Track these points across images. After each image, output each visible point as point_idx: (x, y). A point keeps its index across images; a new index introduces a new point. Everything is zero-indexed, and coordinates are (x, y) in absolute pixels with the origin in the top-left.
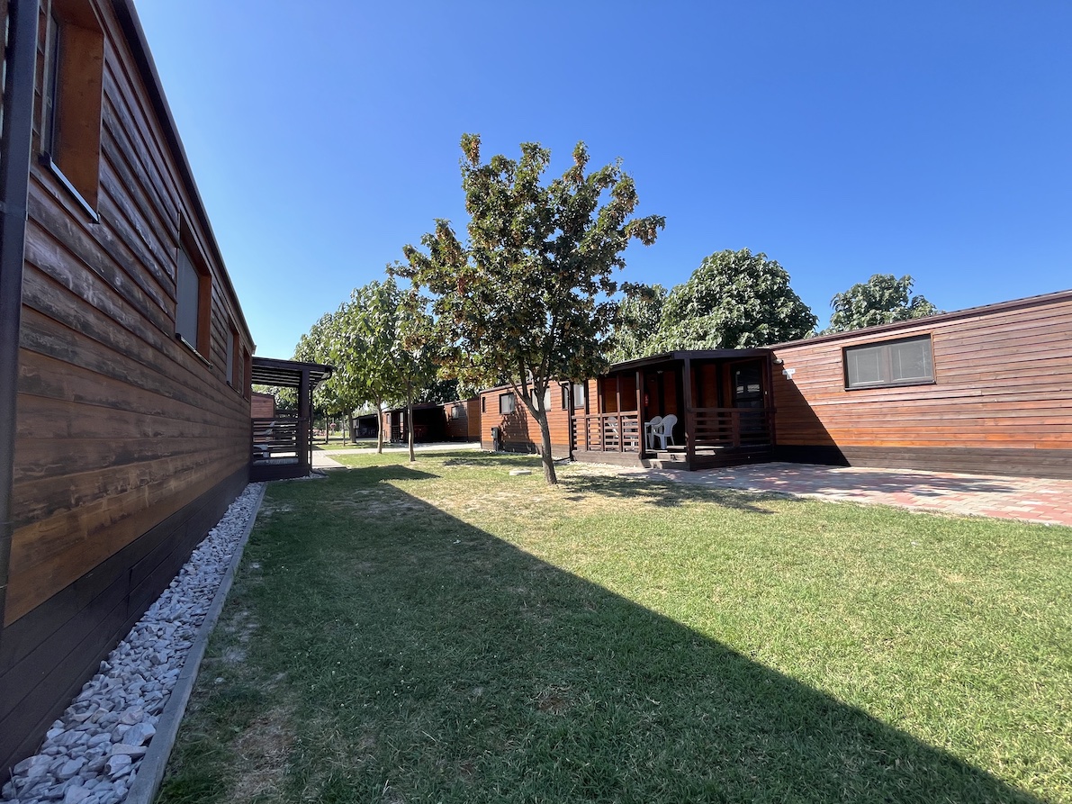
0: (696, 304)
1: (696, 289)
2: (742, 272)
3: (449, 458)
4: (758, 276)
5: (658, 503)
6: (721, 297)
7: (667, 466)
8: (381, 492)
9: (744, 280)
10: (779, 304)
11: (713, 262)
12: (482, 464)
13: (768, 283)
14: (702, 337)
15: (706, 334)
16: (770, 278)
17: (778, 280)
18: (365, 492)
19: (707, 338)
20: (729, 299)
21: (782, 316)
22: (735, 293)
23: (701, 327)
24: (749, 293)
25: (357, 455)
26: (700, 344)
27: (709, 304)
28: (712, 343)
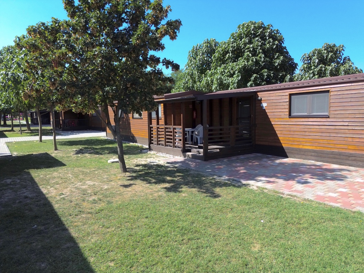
0: (231, 54)
1: (231, 45)
2: (257, 36)
3: (81, 147)
4: (266, 39)
5: (168, 190)
6: (244, 52)
7: (194, 157)
8: (18, 181)
9: (257, 42)
10: (276, 57)
11: (243, 28)
12: (97, 153)
13: (271, 44)
14: (231, 76)
15: (234, 73)
16: (272, 41)
17: (276, 42)
18: (9, 181)
19: (234, 76)
20: (248, 53)
21: (276, 64)
22: (252, 49)
23: (232, 69)
24: (259, 50)
25: (25, 142)
26: (230, 80)
27: (238, 53)
28: (236, 79)
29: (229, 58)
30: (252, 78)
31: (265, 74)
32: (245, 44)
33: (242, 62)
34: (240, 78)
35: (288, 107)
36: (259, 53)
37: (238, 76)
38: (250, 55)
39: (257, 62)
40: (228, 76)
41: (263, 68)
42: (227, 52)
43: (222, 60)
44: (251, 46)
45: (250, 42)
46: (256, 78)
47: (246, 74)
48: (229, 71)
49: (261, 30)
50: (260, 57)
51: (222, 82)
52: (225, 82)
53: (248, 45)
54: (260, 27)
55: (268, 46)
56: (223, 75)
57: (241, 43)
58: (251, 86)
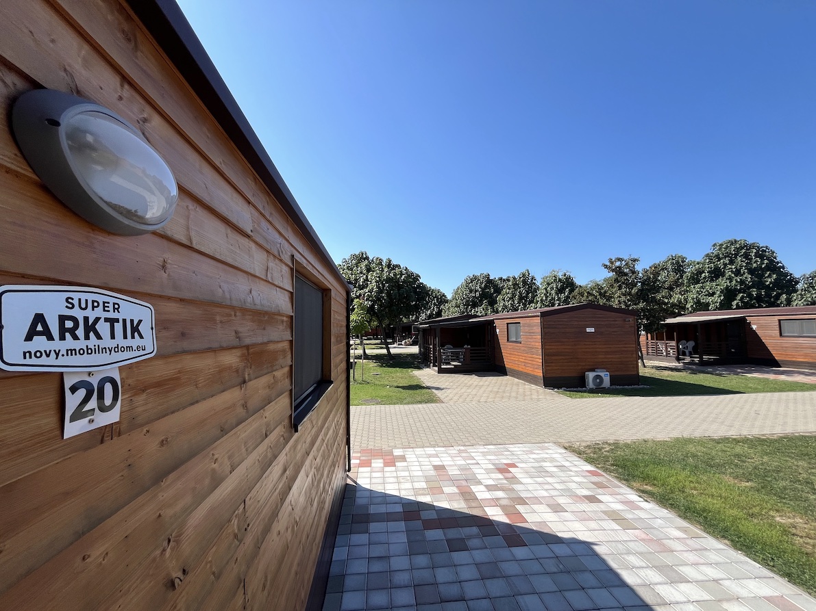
1: (707, 265)
2: (739, 257)
4: (752, 259)
6: (725, 272)
9: (740, 262)
10: (766, 276)
13: (759, 263)
16: (759, 260)
17: (766, 261)
19: (714, 296)
20: (730, 273)
21: (768, 283)
22: (734, 270)
23: (711, 289)
24: (744, 270)
26: (710, 299)
27: (716, 274)
28: (717, 299)
29: (705, 278)
30: (739, 298)
31: (754, 293)
32: (725, 265)
33: (723, 283)
34: (722, 298)
35: (778, 329)
36: (744, 273)
37: (720, 296)
38: (733, 275)
39: (742, 282)
40: (706, 296)
41: (750, 287)
42: (703, 272)
43: (695, 279)
44: (733, 267)
45: (732, 262)
46: (743, 297)
47: (729, 294)
48: (708, 291)
49: (744, 251)
50: (746, 278)
51: (699, 301)
52: (704, 301)
53: (730, 266)
54: (742, 248)
55: (755, 265)
56: (699, 294)
57: (720, 264)
58: (738, 307)
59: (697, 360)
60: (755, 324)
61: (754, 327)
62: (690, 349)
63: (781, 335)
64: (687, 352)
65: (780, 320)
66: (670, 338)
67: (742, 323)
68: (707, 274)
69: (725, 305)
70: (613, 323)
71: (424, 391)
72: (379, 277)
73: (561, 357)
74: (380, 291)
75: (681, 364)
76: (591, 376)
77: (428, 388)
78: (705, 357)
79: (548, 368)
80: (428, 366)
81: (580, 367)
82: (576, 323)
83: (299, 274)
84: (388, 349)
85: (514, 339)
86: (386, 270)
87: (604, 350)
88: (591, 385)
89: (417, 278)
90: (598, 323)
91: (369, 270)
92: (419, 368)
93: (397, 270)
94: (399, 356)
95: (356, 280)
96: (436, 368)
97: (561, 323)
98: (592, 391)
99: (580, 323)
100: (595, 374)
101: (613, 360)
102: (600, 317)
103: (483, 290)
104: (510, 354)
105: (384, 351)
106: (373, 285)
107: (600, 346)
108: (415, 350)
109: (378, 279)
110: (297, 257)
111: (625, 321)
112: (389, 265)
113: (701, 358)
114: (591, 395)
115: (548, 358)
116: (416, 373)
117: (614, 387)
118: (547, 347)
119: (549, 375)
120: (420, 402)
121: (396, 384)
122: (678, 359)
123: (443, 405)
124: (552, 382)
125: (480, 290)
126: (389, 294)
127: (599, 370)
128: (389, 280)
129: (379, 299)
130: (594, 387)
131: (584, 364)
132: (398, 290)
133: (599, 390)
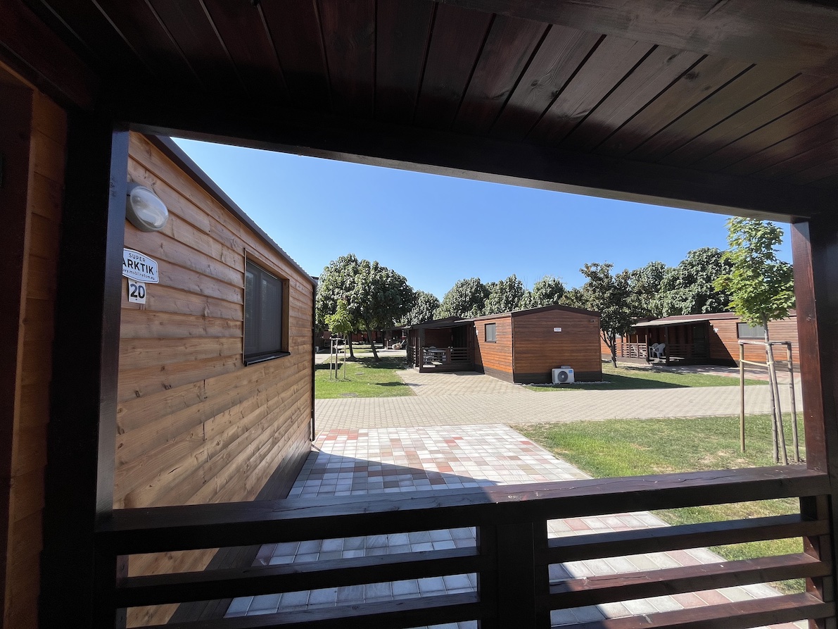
1: (682, 272)
2: (710, 264)
6: (697, 279)
9: (711, 269)
11: (694, 256)
14: (684, 301)
19: (687, 302)
20: (702, 280)
22: (705, 277)
23: (684, 295)
26: (683, 305)
27: (690, 280)
28: (689, 304)
29: (680, 284)
30: (708, 303)
32: (697, 272)
33: (695, 288)
34: (694, 303)
35: (736, 331)
37: (692, 301)
38: (704, 282)
40: (679, 301)
41: (718, 293)
42: (678, 278)
43: (671, 285)
45: (703, 269)
46: (712, 303)
47: (700, 300)
48: (681, 297)
49: (714, 258)
51: (673, 306)
52: (678, 306)
53: (701, 273)
54: (713, 256)
56: (674, 300)
57: (693, 271)
58: (707, 312)
59: (664, 361)
60: (716, 327)
61: (716, 330)
62: (661, 351)
63: (738, 337)
64: (658, 353)
65: (737, 323)
66: (642, 341)
67: (706, 325)
68: (681, 281)
69: (696, 310)
70: (579, 323)
71: (402, 387)
72: (365, 279)
73: (530, 355)
74: (366, 293)
75: (651, 365)
76: (556, 372)
77: (406, 384)
78: (672, 359)
79: (517, 365)
80: (411, 367)
81: (548, 364)
82: (545, 323)
83: (251, 262)
84: (375, 353)
85: (490, 340)
86: (372, 272)
87: (569, 349)
88: (556, 380)
89: (402, 281)
90: (565, 323)
91: (356, 272)
92: (403, 368)
93: (384, 273)
94: (386, 359)
95: (343, 283)
96: (418, 368)
97: (530, 323)
98: (557, 386)
99: (548, 323)
100: (560, 370)
101: (579, 358)
102: (566, 318)
103: (473, 294)
104: (488, 353)
105: (372, 355)
106: (359, 288)
107: (567, 345)
108: (403, 353)
109: (364, 281)
110: (249, 249)
111: (590, 321)
112: (376, 268)
113: (668, 359)
114: (555, 389)
115: (518, 355)
116: (399, 372)
117: (578, 383)
118: (517, 345)
119: (518, 372)
120: (395, 396)
121: (376, 382)
122: (649, 360)
123: (416, 397)
124: (521, 378)
125: (470, 294)
126: (374, 296)
127: (564, 367)
128: (375, 282)
129: (364, 301)
130: (559, 383)
131: (551, 361)
132: (384, 292)
133: (564, 385)
